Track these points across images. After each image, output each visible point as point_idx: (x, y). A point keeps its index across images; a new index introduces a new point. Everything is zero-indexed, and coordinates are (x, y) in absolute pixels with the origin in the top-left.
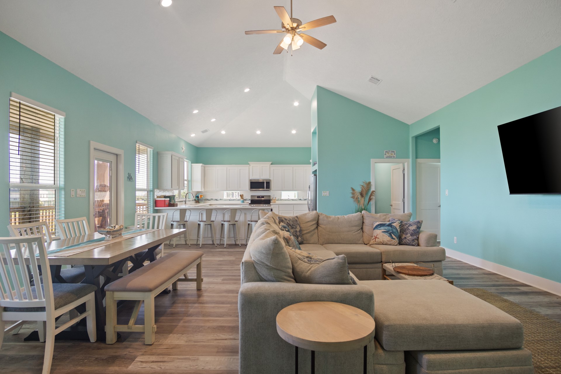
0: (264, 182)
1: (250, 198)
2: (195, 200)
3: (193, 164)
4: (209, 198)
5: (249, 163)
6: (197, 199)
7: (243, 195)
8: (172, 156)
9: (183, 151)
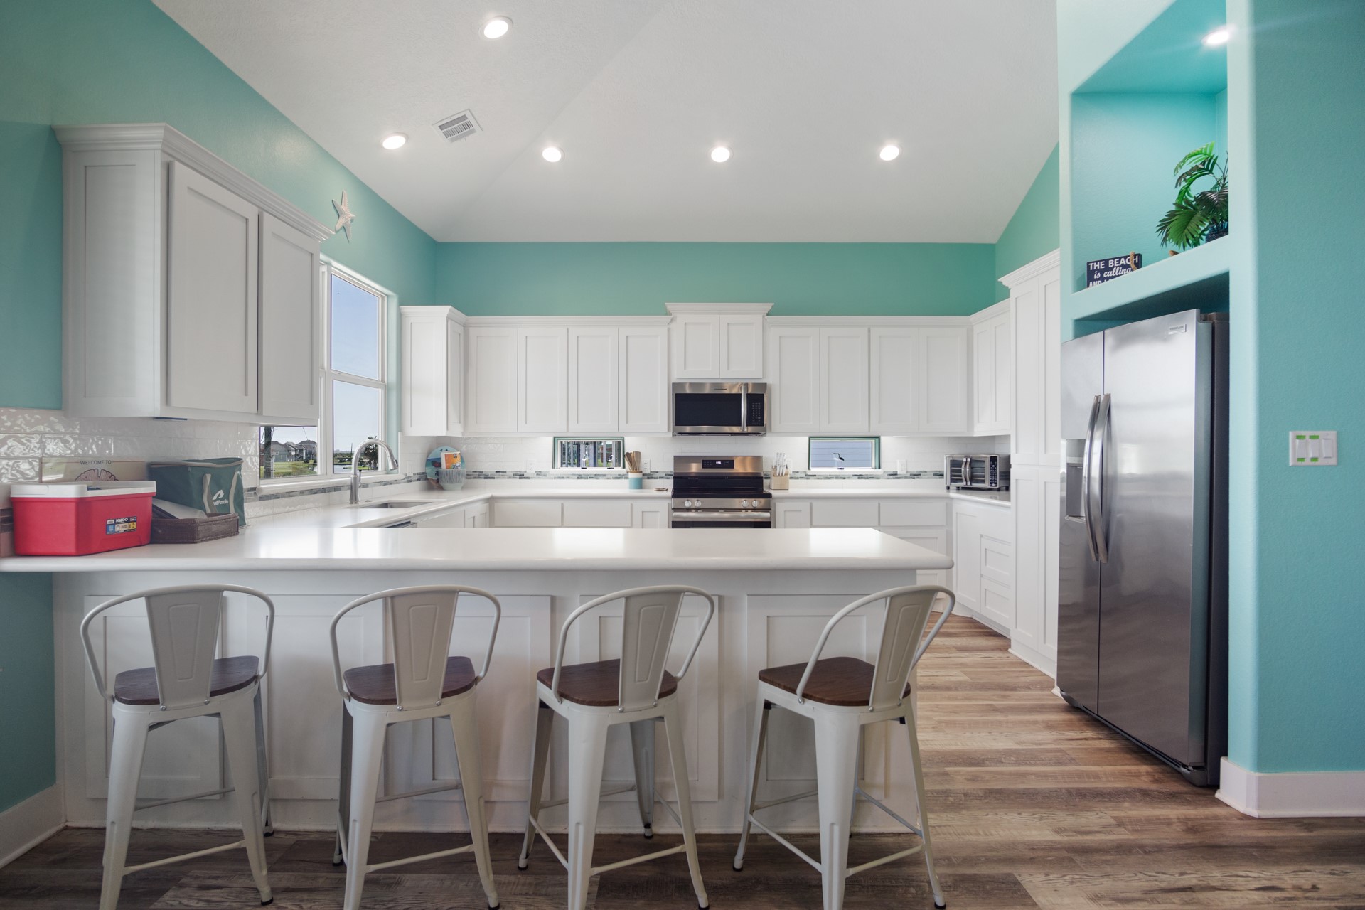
0: (741, 394)
1: (670, 468)
2: (423, 477)
3: (407, 309)
4: (488, 468)
5: (670, 306)
6: (430, 471)
7: (638, 454)
8: (168, 169)
9: (344, 227)
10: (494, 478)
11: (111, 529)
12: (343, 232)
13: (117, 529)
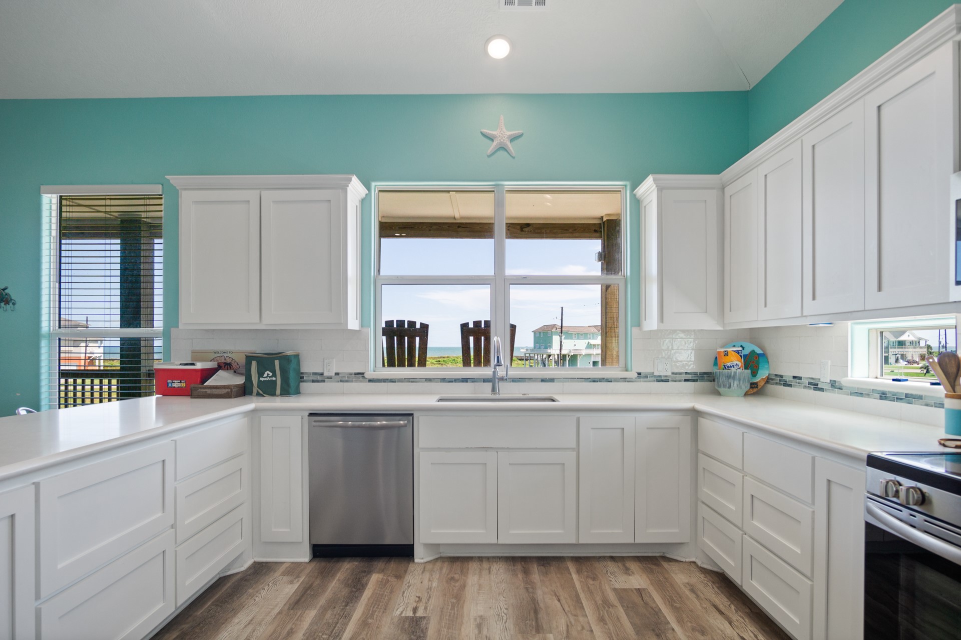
2: (701, 376)
6: (711, 370)
9: (502, 148)
10: (790, 386)
11: (170, 385)
12: (502, 153)
13: (174, 385)
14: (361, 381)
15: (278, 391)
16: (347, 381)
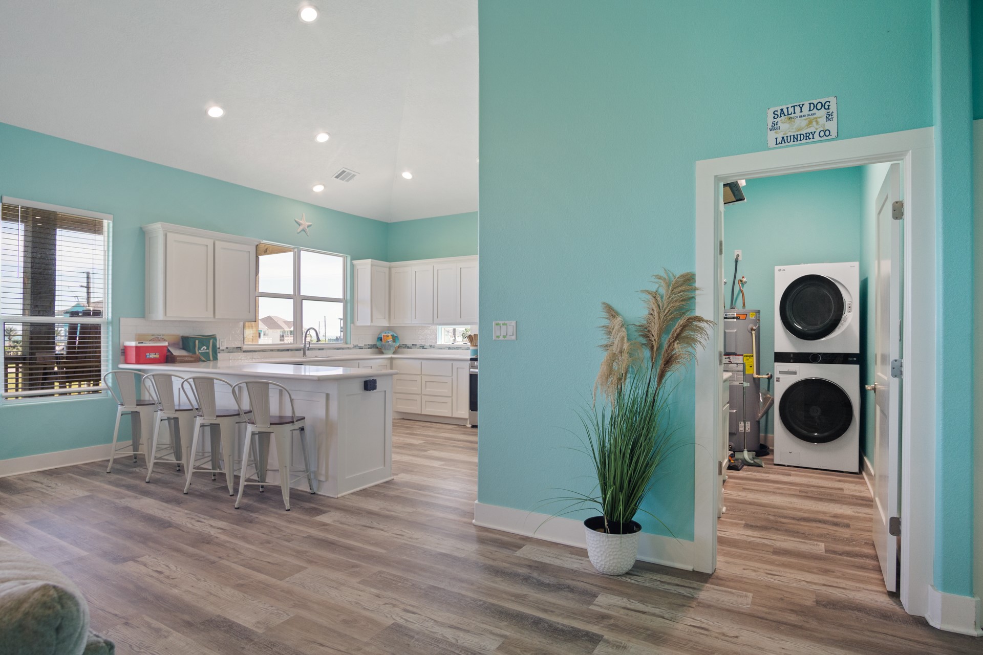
2: (374, 346)
3: (355, 262)
6: (379, 344)
8: (166, 235)
9: (304, 230)
10: (410, 348)
11: (148, 357)
12: (303, 232)
13: (151, 357)
14: (239, 352)
15: (211, 358)
16: (232, 352)
